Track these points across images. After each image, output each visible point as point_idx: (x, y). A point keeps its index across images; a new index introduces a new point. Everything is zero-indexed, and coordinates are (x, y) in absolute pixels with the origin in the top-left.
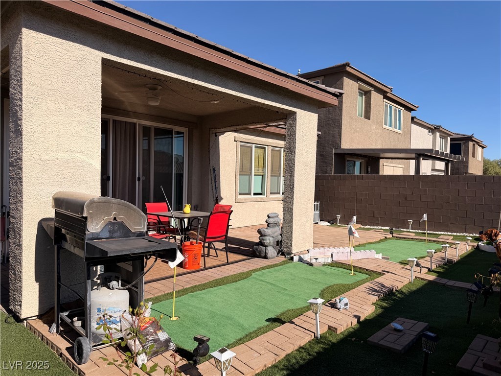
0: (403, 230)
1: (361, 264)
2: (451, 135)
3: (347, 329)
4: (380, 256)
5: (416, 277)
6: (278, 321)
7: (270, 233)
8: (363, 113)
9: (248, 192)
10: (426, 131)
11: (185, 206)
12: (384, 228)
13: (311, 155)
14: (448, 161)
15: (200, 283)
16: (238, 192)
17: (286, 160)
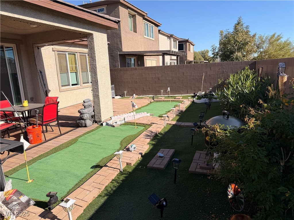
0: (158, 96)
1: (140, 121)
2: (178, 40)
3: (136, 162)
4: (149, 114)
5: (167, 124)
6: (98, 167)
7: (87, 112)
8: (133, 29)
9: (67, 84)
10: (166, 38)
11: (24, 102)
12: (149, 96)
13: (106, 60)
14: (178, 55)
15: (44, 152)
16: (61, 85)
17: (90, 65)
